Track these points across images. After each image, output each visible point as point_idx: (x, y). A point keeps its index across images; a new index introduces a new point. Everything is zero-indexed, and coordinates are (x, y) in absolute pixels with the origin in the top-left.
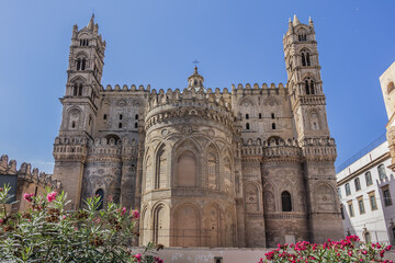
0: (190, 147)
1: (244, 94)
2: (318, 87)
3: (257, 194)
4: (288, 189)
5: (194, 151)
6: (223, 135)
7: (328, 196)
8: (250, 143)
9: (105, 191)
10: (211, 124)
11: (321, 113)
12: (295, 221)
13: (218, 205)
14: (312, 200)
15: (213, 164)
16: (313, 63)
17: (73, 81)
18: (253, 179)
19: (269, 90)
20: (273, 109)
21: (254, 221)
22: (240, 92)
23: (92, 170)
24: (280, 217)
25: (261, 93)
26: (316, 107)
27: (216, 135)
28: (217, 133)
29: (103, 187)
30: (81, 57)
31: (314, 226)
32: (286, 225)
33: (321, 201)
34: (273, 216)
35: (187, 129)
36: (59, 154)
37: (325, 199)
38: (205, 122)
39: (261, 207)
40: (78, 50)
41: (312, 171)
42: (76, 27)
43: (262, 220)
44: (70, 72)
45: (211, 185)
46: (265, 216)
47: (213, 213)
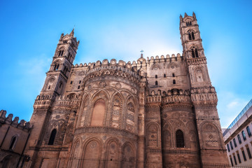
0: (103, 96)
1: (154, 63)
2: (201, 53)
3: (157, 133)
4: (181, 128)
5: (105, 99)
6: (128, 87)
7: (214, 134)
8: (153, 94)
9: (58, 130)
10: (120, 80)
11: (204, 69)
12: (187, 156)
13: (117, 140)
14: (200, 138)
15: (117, 108)
16: (196, 38)
17: (55, 63)
18: (154, 121)
19: (170, 59)
20: (173, 70)
21: (153, 156)
22: (152, 61)
23: (54, 116)
24: (175, 152)
25: (165, 61)
26: (200, 66)
27: (122, 87)
28: (123, 86)
29: (57, 127)
30: (62, 49)
31: (203, 161)
32: (179, 160)
33: (208, 139)
34: (170, 152)
35: (103, 83)
36: (36, 106)
37: (211, 136)
38: (115, 79)
39: (160, 143)
40: (61, 46)
41: (199, 113)
42: (63, 34)
43: (160, 155)
44: (54, 58)
45: (114, 124)
46: (163, 152)
47: (113, 147)
